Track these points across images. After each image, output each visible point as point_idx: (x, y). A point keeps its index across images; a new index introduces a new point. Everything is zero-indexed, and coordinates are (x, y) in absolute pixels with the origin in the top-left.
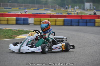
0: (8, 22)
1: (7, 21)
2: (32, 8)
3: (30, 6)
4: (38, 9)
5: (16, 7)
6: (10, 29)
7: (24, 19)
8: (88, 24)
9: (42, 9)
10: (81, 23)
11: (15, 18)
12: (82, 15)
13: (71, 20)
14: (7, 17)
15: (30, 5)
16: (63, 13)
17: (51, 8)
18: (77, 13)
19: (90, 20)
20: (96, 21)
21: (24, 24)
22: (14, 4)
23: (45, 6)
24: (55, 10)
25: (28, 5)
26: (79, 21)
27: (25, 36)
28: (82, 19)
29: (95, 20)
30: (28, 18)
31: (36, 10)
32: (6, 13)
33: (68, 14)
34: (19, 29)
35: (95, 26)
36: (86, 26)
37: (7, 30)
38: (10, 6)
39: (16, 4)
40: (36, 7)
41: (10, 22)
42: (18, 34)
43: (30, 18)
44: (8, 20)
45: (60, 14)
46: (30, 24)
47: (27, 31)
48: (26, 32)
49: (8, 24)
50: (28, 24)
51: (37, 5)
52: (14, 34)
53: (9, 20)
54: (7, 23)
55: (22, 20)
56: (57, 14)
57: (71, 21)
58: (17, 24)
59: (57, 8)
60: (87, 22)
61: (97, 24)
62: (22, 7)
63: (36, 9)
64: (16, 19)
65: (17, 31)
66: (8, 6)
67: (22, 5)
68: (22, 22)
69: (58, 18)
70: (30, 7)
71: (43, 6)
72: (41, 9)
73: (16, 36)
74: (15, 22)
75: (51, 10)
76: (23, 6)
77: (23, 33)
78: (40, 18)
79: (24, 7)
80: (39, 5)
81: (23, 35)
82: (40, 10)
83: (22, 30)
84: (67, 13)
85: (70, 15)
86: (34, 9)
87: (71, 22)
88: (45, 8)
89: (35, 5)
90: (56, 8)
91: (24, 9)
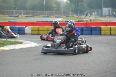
2: (41, 16)
3: (39, 13)
4: (48, 17)
8: (93, 32)
9: (53, 17)
15: (39, 11)
17: (63, 15)
19: (95, 28)
20: (102, 29)
22: (20, 11)
23: (56, 13)
24: (67, 17)
25: (37, 11)
28: (88, 27)
30: (25, 27)
31: (45, 17)
35: (100, 34)
36: (91, 35)
39: (23, 11)
40: (46, 14)
46: (27, 34)
48: (13, 43)
51: (47, 11)
56: (65, 22)
61: (103, 33)
62: (29, 14)
66: (13, 14)
70: (39, 15)
71: (54, 13)
75: (63, 17)
76: (31, 13)
78: (38, 27)
79: (32, 15)
80: (49, 12)
81: (6, 46)
82: (50, 17)
86: (43, 17)
88: (56, 15)
89: (45, 11)
91: (32, 17)
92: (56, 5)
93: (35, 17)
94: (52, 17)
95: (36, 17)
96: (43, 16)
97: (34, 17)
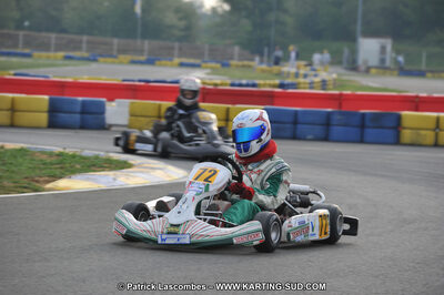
0: (12, 118)
1: (8, 110)
2: (122, 57)
3: (115, 47)
4: (150, 62)
5: (53, 48)
6: (21, 149)
7: (84, 103)
9: (169, 63)
10: (336, 131)
11: (46, 97)
12: (345, 92)
13: (296, 111)
14: (11, 95)
15: (116, 41)
16: (261, 82)
17: (206, 58)
18: (324, 84)
20: (405, 123)
21: (84, 126)
22: (44, 34)
23: (180, 49)
24: (224, 65)
25: (108, 39)
26: (327, 121)
27: (88, 179)
28: (344, 110)
29: (399, 118)
30: (104, 100)
31: (141, 63)
32: (8, 77)
33: (281, 86)
34: (61, 150)
35: (397, 141)
36: (361, 141)
37: (7, 150)
38: (27, 44)
39: (53, 36)
40: (141, 52)
41: (22, 118)
42: (58, 172)
43: (111, 100)
44: (13, 109)
45: (247, 85)
46: (113, 129)
47: (97, 157)
48: (94, 165)
49: (12, 125)
50: (102, 126)
51: (146, 42)
52: (38, 172)
53: (18, 107)
54: (7, 121)
55: (78, 109)
57: (295, 119)
58: (53, 124)
59: (236, 56)
60: (362, 126)
61: (407, 135)
62: (78, 48)
63: (143, 58)
64: (52, 102)
65: (54, 159)
66: (16, 46)
67: (81, 42)
68: (78, 116)
69: (234, 103)
70: (115, 53)
71: (173, 48)
72: (163, 62)
73: (49, 182)
74: (43, 118)
75: (210, 65)
76: (84, 46)
77: (78, 166)
78: (158, 102)
79: (87, 51)
80: (156, 43)
82: (160, 65)
83: (74, 156)
84: (277, 82)
85: (290, 91)
86: (133, 62)
87: (295, 122)
88: (180, 56)
89: (139, 42)
90: (232, 59)
91: (88, 59)
92: (181, 19)
93: (101, 59)
94: (165, 66)
95: (105, 62)
96: (129, 57)
97: (95, 60)
